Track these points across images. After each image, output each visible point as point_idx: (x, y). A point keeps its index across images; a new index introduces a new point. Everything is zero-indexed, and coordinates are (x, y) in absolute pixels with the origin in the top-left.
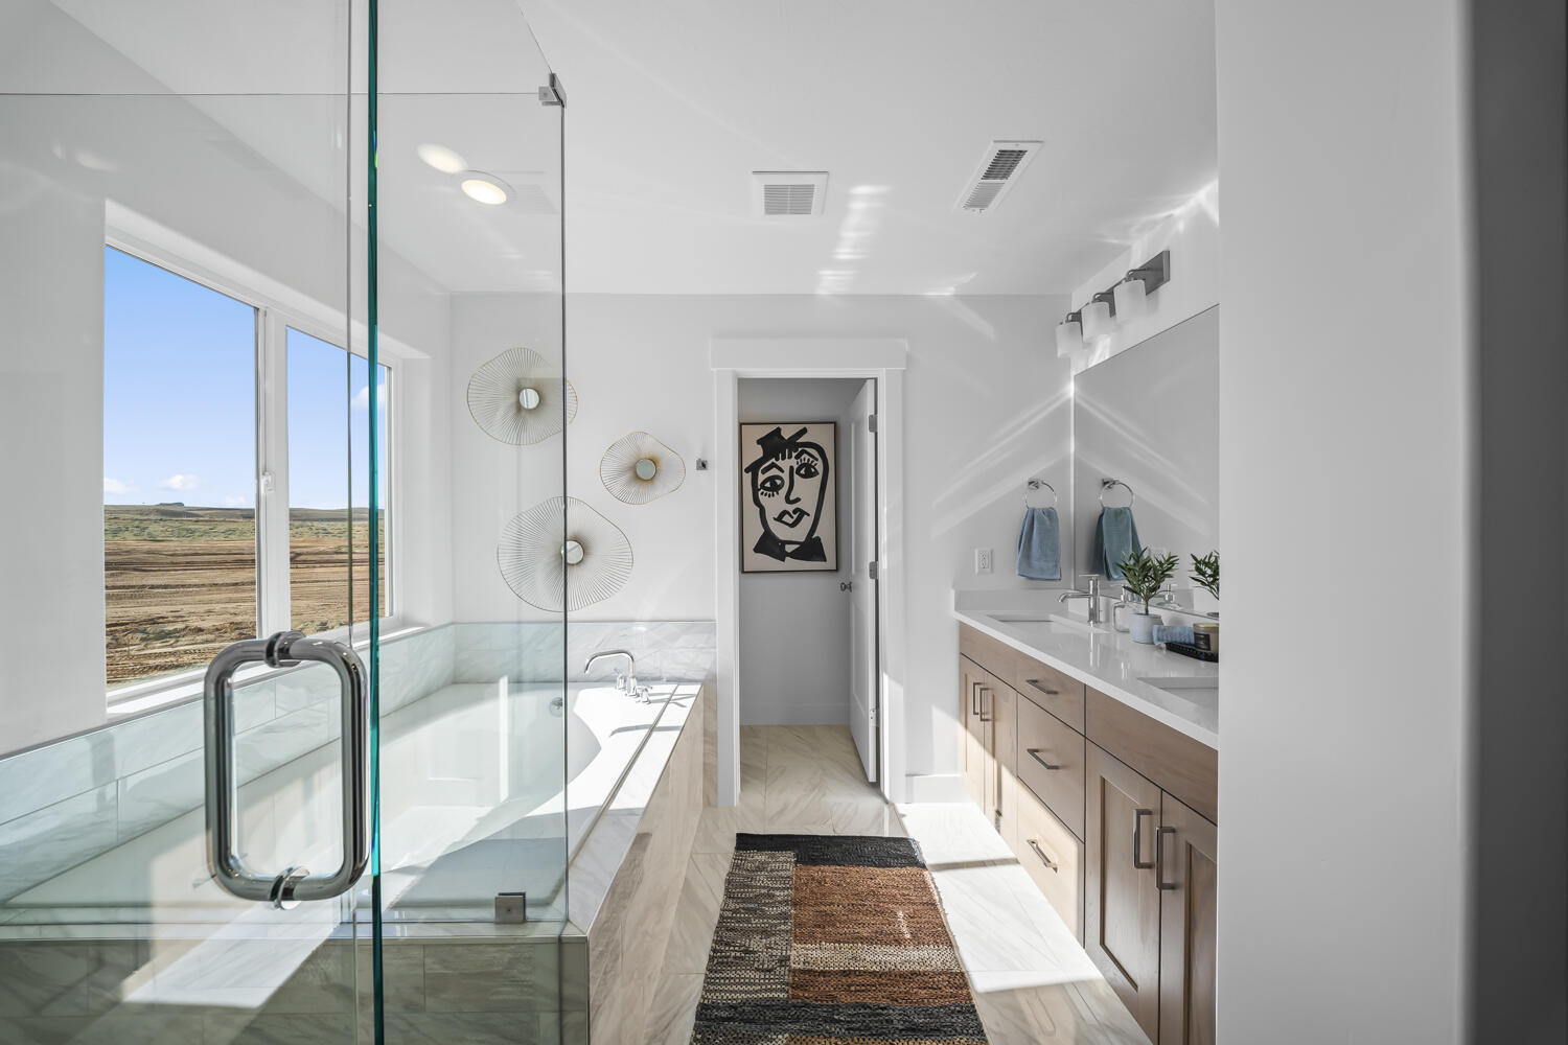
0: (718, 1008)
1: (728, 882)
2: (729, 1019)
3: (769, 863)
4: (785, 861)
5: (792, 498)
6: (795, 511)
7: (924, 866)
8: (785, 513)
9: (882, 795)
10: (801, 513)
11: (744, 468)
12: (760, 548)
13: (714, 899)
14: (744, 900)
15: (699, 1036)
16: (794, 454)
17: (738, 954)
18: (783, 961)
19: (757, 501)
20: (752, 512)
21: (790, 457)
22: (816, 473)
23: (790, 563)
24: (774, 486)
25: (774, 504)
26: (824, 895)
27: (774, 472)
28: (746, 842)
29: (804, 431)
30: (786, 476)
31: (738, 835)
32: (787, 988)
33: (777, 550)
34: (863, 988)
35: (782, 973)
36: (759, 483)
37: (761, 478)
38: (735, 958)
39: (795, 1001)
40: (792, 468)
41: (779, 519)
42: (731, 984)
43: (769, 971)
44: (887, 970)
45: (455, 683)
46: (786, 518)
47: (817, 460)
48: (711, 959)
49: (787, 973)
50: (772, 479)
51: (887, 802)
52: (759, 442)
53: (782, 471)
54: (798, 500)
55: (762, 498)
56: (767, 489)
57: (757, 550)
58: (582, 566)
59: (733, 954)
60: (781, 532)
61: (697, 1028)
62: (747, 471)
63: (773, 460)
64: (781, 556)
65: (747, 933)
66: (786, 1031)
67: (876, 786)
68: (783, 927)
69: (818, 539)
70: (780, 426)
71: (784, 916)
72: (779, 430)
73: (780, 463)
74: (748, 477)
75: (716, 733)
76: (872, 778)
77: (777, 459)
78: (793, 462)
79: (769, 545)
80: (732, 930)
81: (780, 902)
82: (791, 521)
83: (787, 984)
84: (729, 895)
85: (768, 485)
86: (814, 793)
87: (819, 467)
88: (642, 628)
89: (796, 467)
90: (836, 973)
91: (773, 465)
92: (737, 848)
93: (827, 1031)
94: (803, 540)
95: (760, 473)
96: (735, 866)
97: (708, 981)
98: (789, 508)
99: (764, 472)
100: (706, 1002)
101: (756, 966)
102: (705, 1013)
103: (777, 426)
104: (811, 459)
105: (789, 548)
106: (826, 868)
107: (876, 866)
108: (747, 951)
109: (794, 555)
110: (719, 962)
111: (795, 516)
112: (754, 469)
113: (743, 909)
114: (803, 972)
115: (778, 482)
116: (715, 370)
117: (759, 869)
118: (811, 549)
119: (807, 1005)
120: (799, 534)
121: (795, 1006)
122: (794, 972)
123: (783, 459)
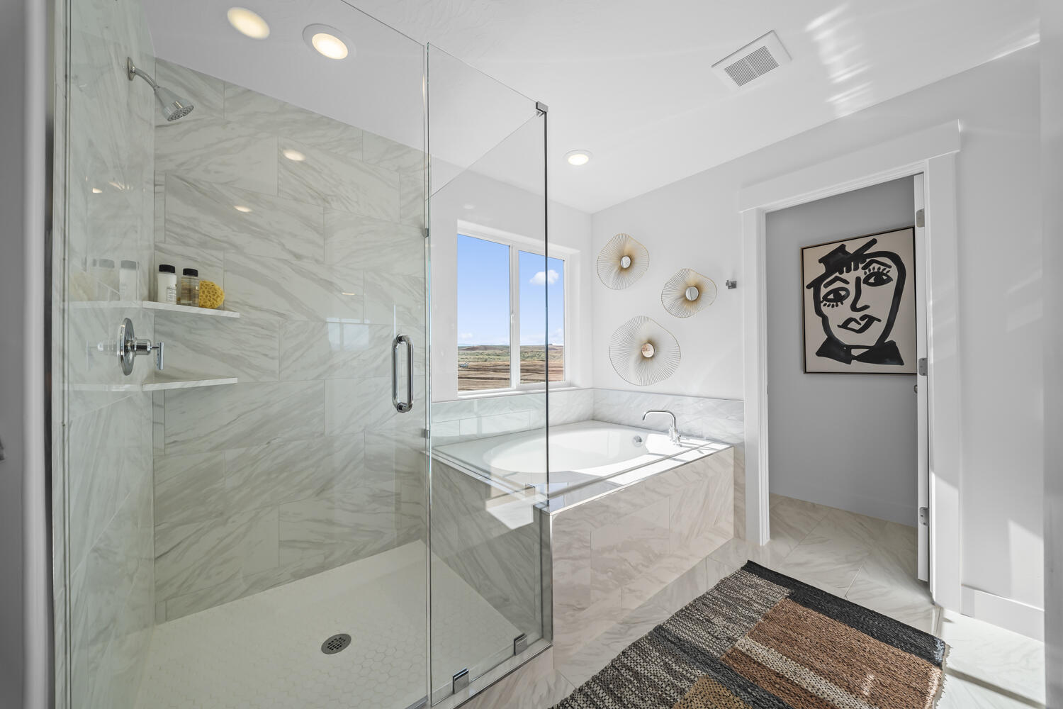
0: (670, 634)
1: (722, 582)
2: (672, 642)
3: (762, 587)
4: (779, 594)
5: (859, 306)
6: (862, 318)
7: (939, 665)
8: (850, 320)
9: (930, 595)
10: (871, 320)
11: (805, 285)
12: (822, 352)
13: (706, 584)
14: (726, 596)
15: (649, 638)
16: (861, 266)
17: (701, 618)
18: (731, 640)
19: (819, 312)
20: (814, 321)
21: (857, 268)
22: (890, 279)
23: (856, 366)
24: (838, 298)
25: (838, 314)
26: (798, 626)
27: (838, 284)
28: (751, 567)
29: (874, 242)
30: (852, 288)
31: (748, 561)
32: (722, 653)
33: (842, 354)
34: (788, 692)
35: (726, 645)
36: (822, 296)
37: (823, 291)
38: (698, 619)
39: (724, 663)
40: (858, 279)
41: (845, 326)
42: (686, 629)
43: (718, 639)
44: (822, 697)
45: (593, 420)
46: (853, 325)
47: (890, 267)
48: (682, 610)
49: (730, 646)
50: (836, 291)
51: (933, 603)
52: (820, 261)
53: (847, 282)
54: (866, 307)
55: (825, 310)
56: (830, 300)
57: (820, 353)
58: (654, 360)
59: (698, 616)
60: (845, 337)
61: (650, 633)
62: (809, 287)
63: (837, 274)
64: (848, 359)
65: (716, 613)
66: (705, 671)
67: (925, 585)
68: (745, 624)
69: (893, 344)
70: (844, 243)
71: (752, 620)
72: (843, 246)
73: (845, 276)
74: (809, 293)
75: (744, 484)
76: (921, 576)
77: (841, 273)
78: (861, 273)
79: (832, 348)
80: (705, 605)
81: (753, 610)
82: (857, 327)
83: (725, 652)
84: (717, 588)
85: (831, 296)
86: (846, 565)
87: (894, 273)
88: (690, 400)
89: (863, 277)
90: (770, 670)
91: (837, 279)
92: (742, 568)
93: (736, 692)
94: (873, 344)
95: (822, 286)
96: (733, 576)
97: (672, 618)
98: (857, 315)
99: (826, 286)
100: (664, 627)
101: (709, 630)
102: (659, 629)
103: (841, 244)
104: (882, 267)
105: (855, 352)
106: (814, 612)
107: (872, 635)
108: (709, 621)
109: (861, 358)
110: (685, 614)
111: (863, 323)
112: (816, 284)
113: (723, 600)
114: (743, 654)
115: (843, 293)
116: (742, 212)
117: (751, 586)
118: (884, 352)
119: (732, 671)
120: (870, 337)
121: (722, 665)
122: (735, 649)
123: (848, 271)
